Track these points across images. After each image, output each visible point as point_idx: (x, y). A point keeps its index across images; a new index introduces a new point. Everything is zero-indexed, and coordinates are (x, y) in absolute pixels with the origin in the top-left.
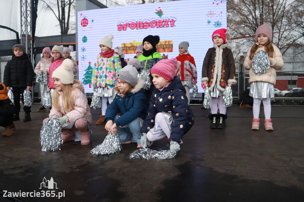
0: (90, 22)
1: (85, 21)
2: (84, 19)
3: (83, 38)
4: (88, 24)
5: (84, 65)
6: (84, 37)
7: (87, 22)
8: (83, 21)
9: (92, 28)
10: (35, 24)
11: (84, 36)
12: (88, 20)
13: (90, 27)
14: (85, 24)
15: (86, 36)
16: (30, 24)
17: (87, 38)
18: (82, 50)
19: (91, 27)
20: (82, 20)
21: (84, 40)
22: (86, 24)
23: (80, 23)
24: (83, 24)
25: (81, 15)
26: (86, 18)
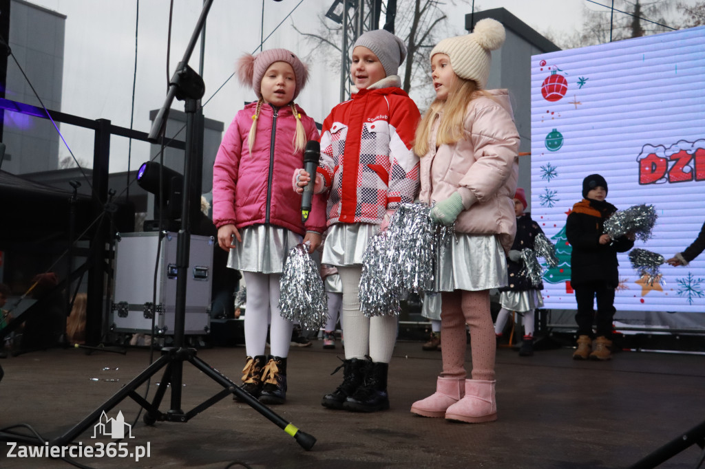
0: (572, 86)
1: (556, 83)
2: (554, 77)
3: (547, 138)
4: (568, 92)
5: (548, 219)
6: (551, 134)
7: (562, 85)
8: (548, 84)
9: (578, 102)
11: (550, 129)
12: (567, 78)
13: (571, 99)
14: (557, 91)
15: (558, 130)
17: (561, 136)
18: (544, 172)
19: (578, 98)
20: (548, 78)
21: (553, 142)
22: (559, 94)
23: (540, 89)
24: (549, 92)
25: (544, 64)
26: (558, 73)
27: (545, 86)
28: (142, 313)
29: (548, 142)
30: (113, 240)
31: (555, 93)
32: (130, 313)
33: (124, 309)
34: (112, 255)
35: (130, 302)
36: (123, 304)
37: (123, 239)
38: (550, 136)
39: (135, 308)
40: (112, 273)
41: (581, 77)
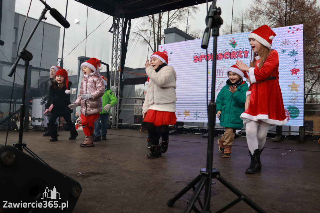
9: (170, 60)
12: (167, 52)
16: (120, 57)
25: (162, 48)
26: (165, 50)
28: (38, 121)
30: (32, 99)
32: (35, 120)
33: (34, 119)
34: (31, 104)
35: (35, 117)
36: (34, 118)
37: (34, 99)
39: (36, 119)
40: (31, 108)
41: (171, 51)
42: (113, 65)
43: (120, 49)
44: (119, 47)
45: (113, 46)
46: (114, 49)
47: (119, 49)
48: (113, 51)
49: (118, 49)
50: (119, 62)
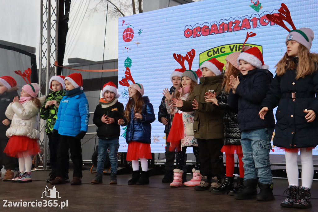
0: (136, 34)
1: (129, 33)
2: (128, 28)
3: (125, 62)
4: (134, 37)
6: (126, 60)
7: (132, 33)
8: (126, 33)
9: (139, 43)
10: (65, 42)
11: (126, 58)
13: (135, 41)
14: (129, 37)
15: (130, 58)
16: (54, 41)
17: (131, 61)
21: (127, 64)
24: (126, 37)
26: (130, 27)
27: (124, 34)
29: (125, 64)
31: (128, 38)
38: (126, 61)
41: (140, 28)
42: (43, 54)
43: (55, 26)
44: (53, 22)
45: (42, 21)
46: (43, 25)
47: (53, 27)
48: (42, 29)
49: (51, 26)
50: (54, 49)
